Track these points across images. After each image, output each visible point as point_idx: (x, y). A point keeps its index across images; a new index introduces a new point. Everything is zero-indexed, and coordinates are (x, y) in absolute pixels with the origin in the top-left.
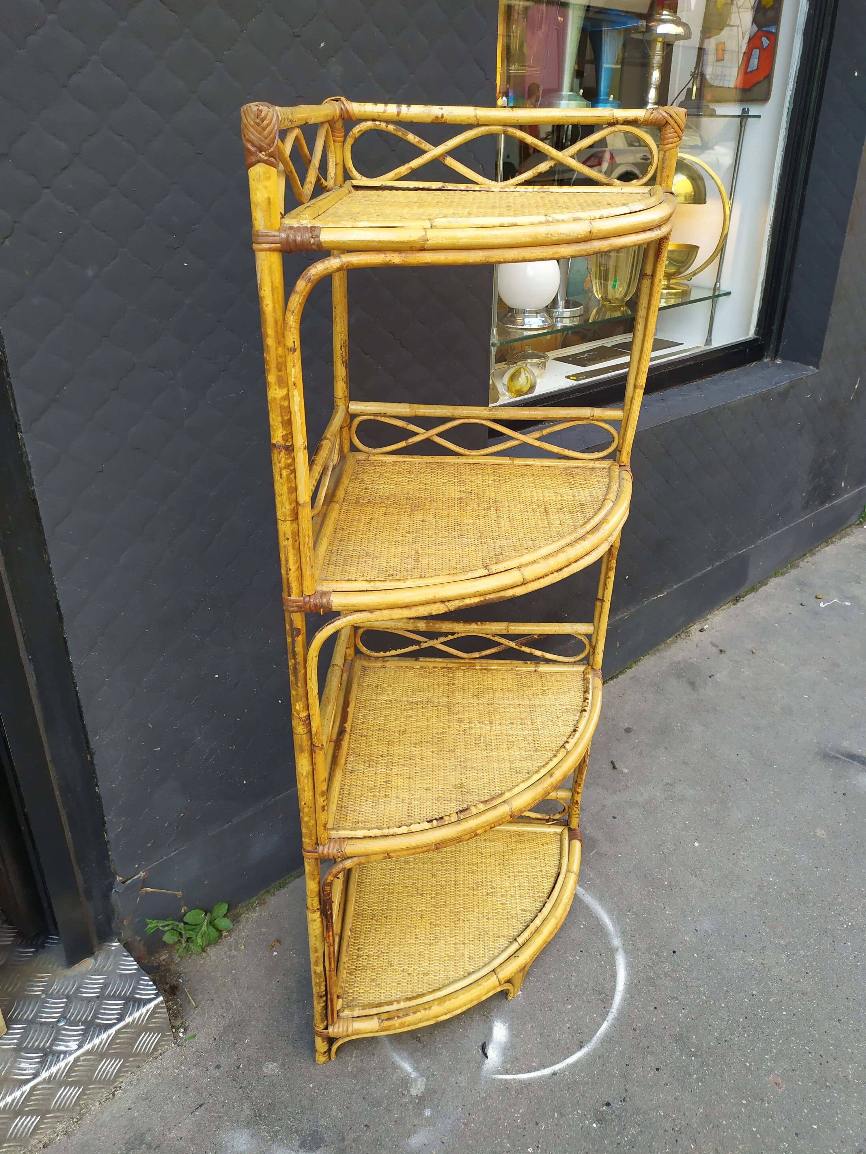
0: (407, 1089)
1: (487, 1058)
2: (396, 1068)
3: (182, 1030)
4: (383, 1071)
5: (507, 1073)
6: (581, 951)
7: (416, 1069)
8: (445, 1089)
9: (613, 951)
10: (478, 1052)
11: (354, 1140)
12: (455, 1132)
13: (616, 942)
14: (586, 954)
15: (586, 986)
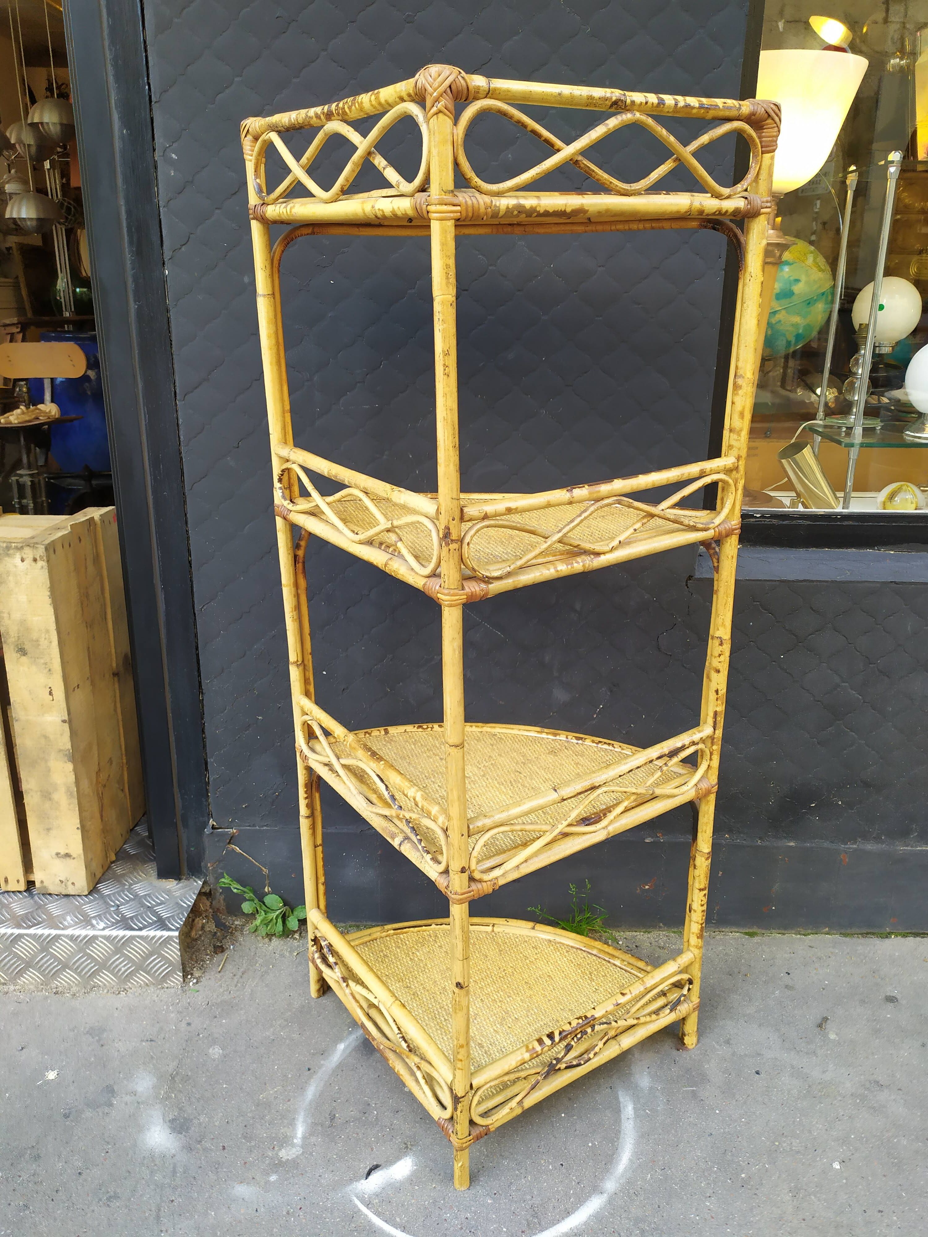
0: (281, 1147)
1: (366, 1178)
2: (291, 1125)
3: (195, 981)
4: (281, 1119)
5: (368, 1206)
6: (562, 1165)
7: (304, 1138)
8: (306, 1172)
9: (596, 1189)
10: (366, 1168)
11: (205, 1150)
12: (275, 1211)
13: (610, 1185)
14: (564, 1171)
15: (529, 1197)
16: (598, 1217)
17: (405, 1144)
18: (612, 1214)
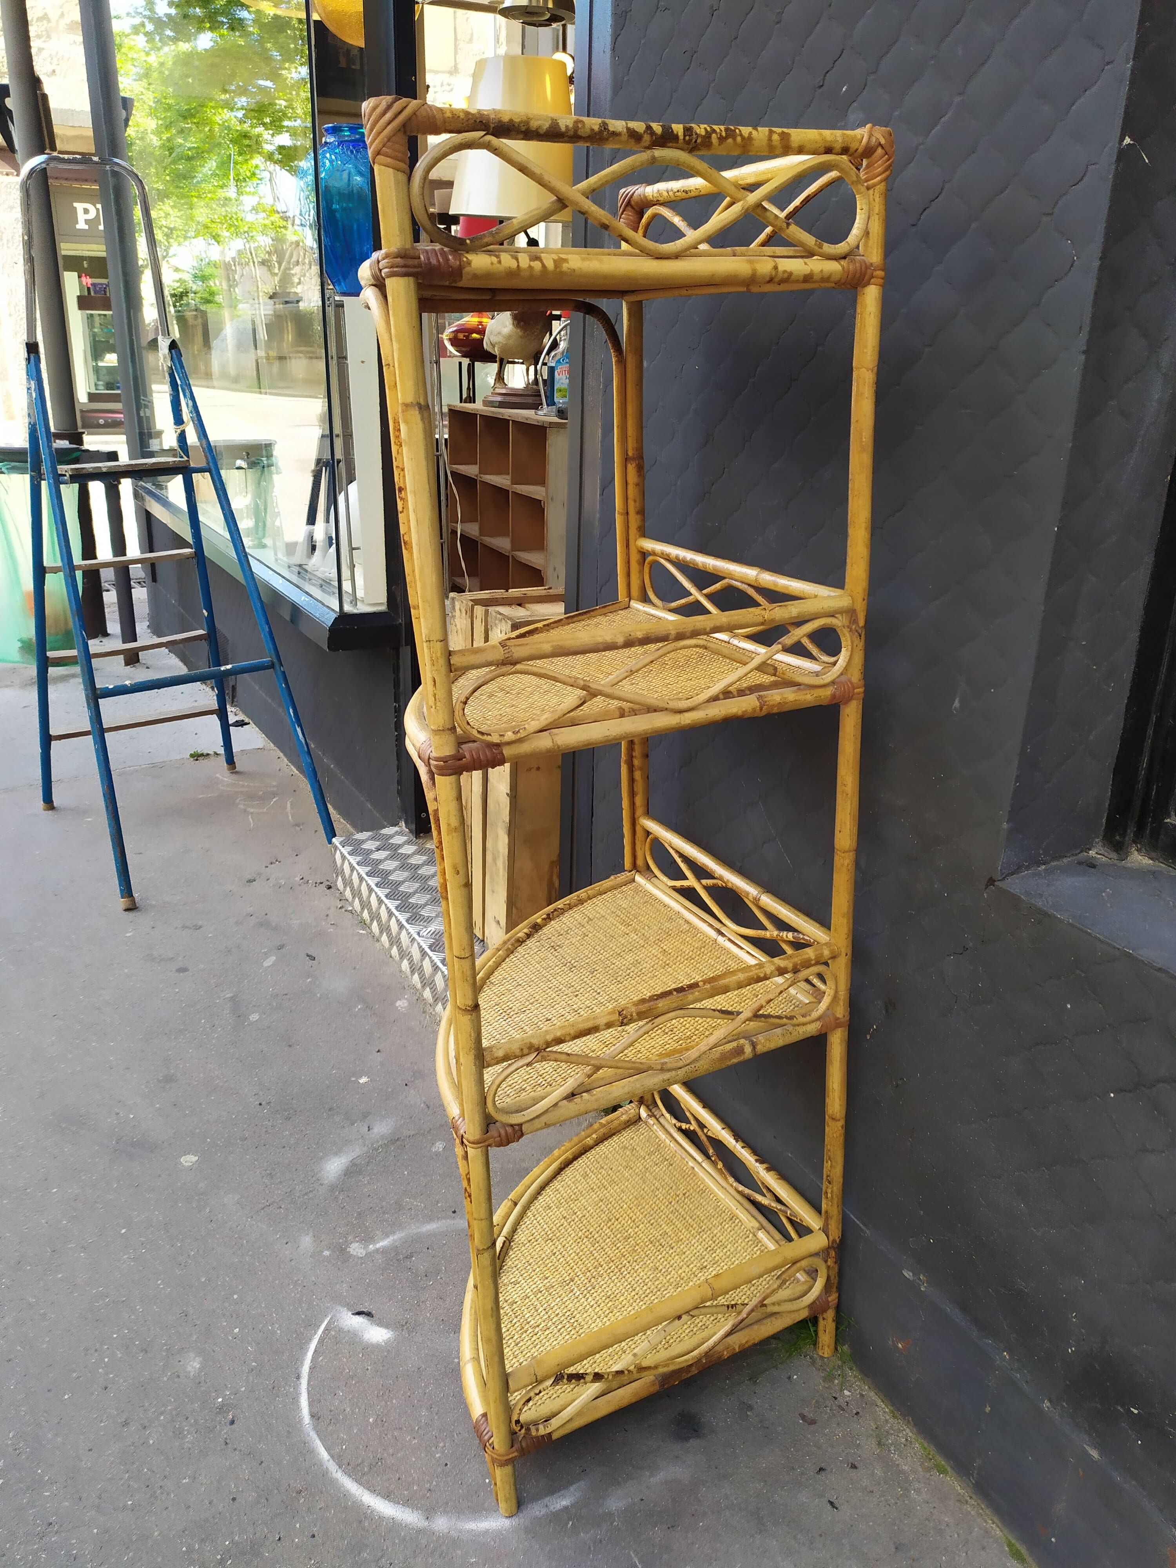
0: (360, 1241)
1: (353, 1314)
2: (386, 1234)
4: (390, 1225)
6: (446, 1465)
7: (377, 1250)
8: (343, 1270)
9: (429, 1511)
10: (365, 1308)
12: (295, 1272)
14: (439, 1470)
15: (391, 1451)
16: (394, 1526)
17: (406, 1323)
18: (404, 1539)
